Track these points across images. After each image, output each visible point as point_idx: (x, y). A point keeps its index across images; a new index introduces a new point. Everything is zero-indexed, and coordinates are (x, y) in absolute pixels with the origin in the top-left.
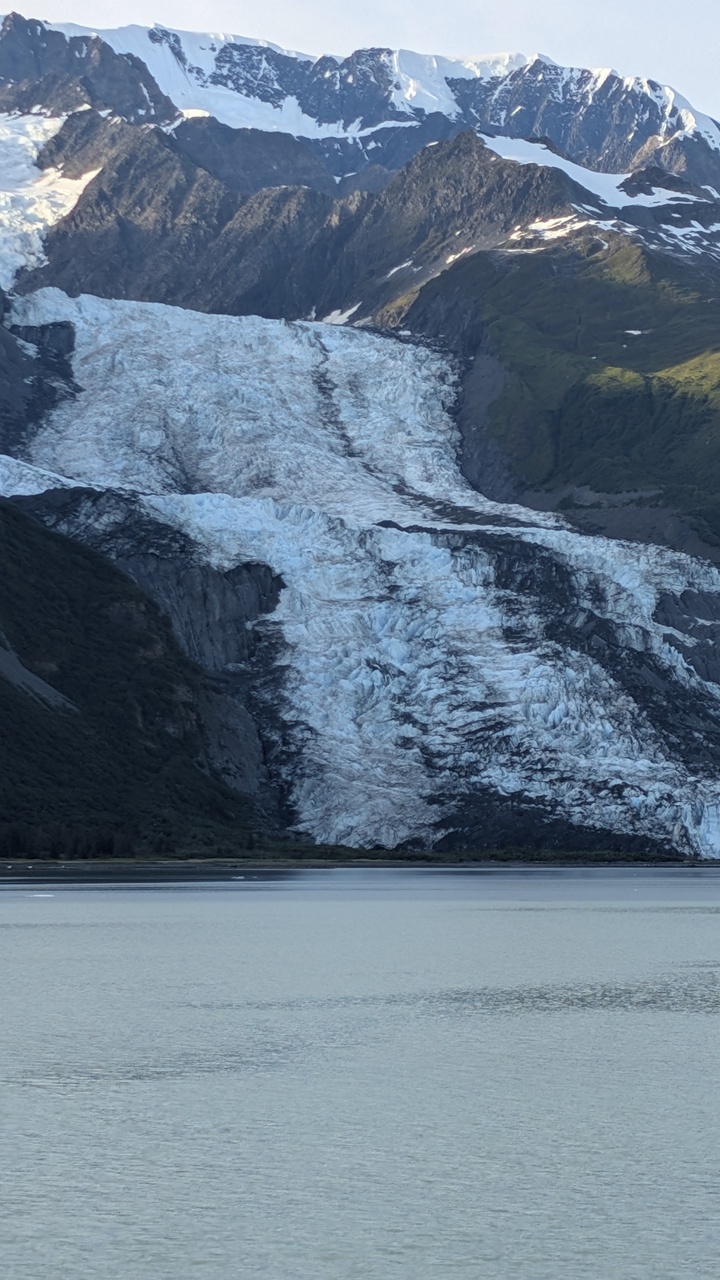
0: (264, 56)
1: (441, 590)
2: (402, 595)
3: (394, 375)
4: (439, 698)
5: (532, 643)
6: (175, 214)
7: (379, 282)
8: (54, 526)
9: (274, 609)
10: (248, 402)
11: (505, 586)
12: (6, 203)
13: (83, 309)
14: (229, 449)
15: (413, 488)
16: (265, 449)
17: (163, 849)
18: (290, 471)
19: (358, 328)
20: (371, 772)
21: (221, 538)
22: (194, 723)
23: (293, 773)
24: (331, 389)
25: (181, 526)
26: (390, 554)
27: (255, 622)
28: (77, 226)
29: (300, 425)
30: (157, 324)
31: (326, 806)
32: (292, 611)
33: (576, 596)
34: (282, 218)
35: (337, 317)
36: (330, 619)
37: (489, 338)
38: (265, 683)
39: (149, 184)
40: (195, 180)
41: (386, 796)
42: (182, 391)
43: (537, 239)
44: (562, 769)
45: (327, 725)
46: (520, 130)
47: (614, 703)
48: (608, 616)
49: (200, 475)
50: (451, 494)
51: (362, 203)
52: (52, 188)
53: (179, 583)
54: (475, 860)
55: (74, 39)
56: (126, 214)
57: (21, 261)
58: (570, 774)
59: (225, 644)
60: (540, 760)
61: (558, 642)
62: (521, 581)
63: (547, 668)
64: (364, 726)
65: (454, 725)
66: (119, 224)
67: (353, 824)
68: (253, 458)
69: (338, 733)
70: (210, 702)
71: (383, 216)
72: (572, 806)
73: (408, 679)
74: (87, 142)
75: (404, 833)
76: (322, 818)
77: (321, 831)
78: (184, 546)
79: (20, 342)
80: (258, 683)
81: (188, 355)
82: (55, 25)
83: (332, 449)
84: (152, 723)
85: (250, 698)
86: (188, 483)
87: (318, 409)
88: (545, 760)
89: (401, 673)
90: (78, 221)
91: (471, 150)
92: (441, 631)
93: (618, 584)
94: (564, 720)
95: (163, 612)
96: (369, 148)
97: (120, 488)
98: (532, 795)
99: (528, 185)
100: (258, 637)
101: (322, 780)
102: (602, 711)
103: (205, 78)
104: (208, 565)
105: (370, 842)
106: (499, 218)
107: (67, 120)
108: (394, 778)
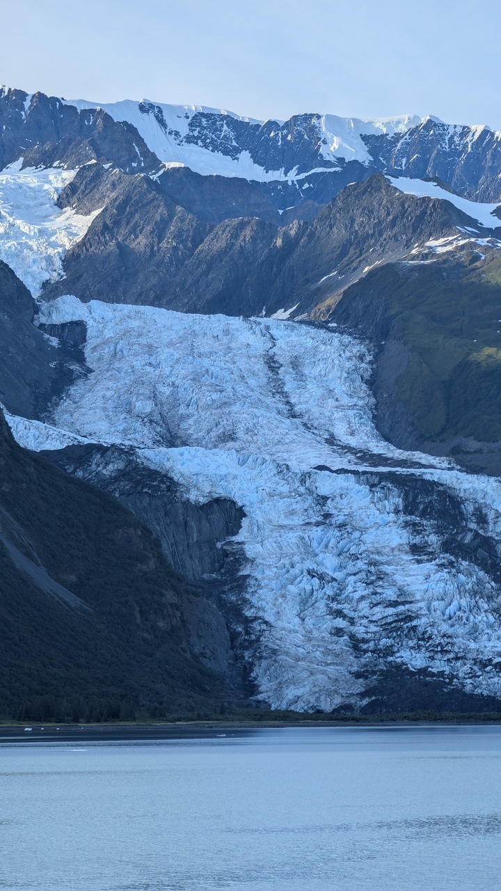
0: (225, 121)
1: (363, 516)
2: (333, 521)
3: (325, 357)
4: (363, 598)
5: (432, 556)
6: (160, 240)
7: (313, 287)
8: (73, 472)
9: (238, 533)
10: (216, 378)
11: (411, 513)
12: (35, 233)
13: (92, 311)
14: (202, 413)
15: (340, 441)
16: (230, 413)
17: (157, 714)
18: (248, 429)
19: (297, 322)
20: (312, 655)
21: (197, 480)
22: (179, 619)
23: (254, 656)
24: (279, 368)
25: (168, 471)
26: (324, 490)
27: (223, 543)
28: (87, 250)
29: (255, 395)
30: (148, 322)
31: (278, 681)
32: (251, 534)
33: (464, 519)
34: (240, 242)
35: (282, 314)
36: (280, 539)
37: (396, 327)
38: (232, 588)
39: (141, 218)
40: (174, 215)
41: (324, 673)
42: (167, 370)
43: (431, 253)
44: (456, 651)
45: (278, 619)
46: (417, 172)
47: (495, 600)
48: (489, 534)
49: (181, 433)
50: (369, 445)
51: (299, 229)
52: (68, 222)
53: (166, 514)
54: (393, 720)
55: (84, 111)
56: (123, 240)
57: (46, 276)
58: (463, 654)
59: (201, 559)
60: (440, 644)
61: (452, 554)
62: (423, 509)
63: (444, 574)
64: (306, 620)
65: (374, 618)
66: (118, 248)
67: (299, 694)
68: (220, 420)
69: (287, 625)
70: (190, 603)
71: (315, 238)
72: (465, 678)
73: (339, 584)
74: (94, 187)
75: (338, 700)
76: (275, 690)
77: (275, 700)
78: (169, 487)
79: (46, 336)
80: (226, 588)
81: (171, 344)
82: (69, 101)
83: (279, 413)
84: (147, 620)
85: (220, 599)
86: (172, 440)
87: (268, 383)
88: (444, 644)
89: (334, 579)
90: (88, 246)
91: (380, 188)
92: (363, 548)
93: (497, 510)
94: (458, 613)
95: (154, 536)
96: (303, 188)
97: (121, 444)
98: (435, 670)
99: (424, 213)
100: (226, 554)
101: (275, 661)
102: (486, 606)
103: (181, 139)
104: (188, 500)
105: (312, 708)
106: (402, 238)
107: (79, 171)
108: (330, 659)
